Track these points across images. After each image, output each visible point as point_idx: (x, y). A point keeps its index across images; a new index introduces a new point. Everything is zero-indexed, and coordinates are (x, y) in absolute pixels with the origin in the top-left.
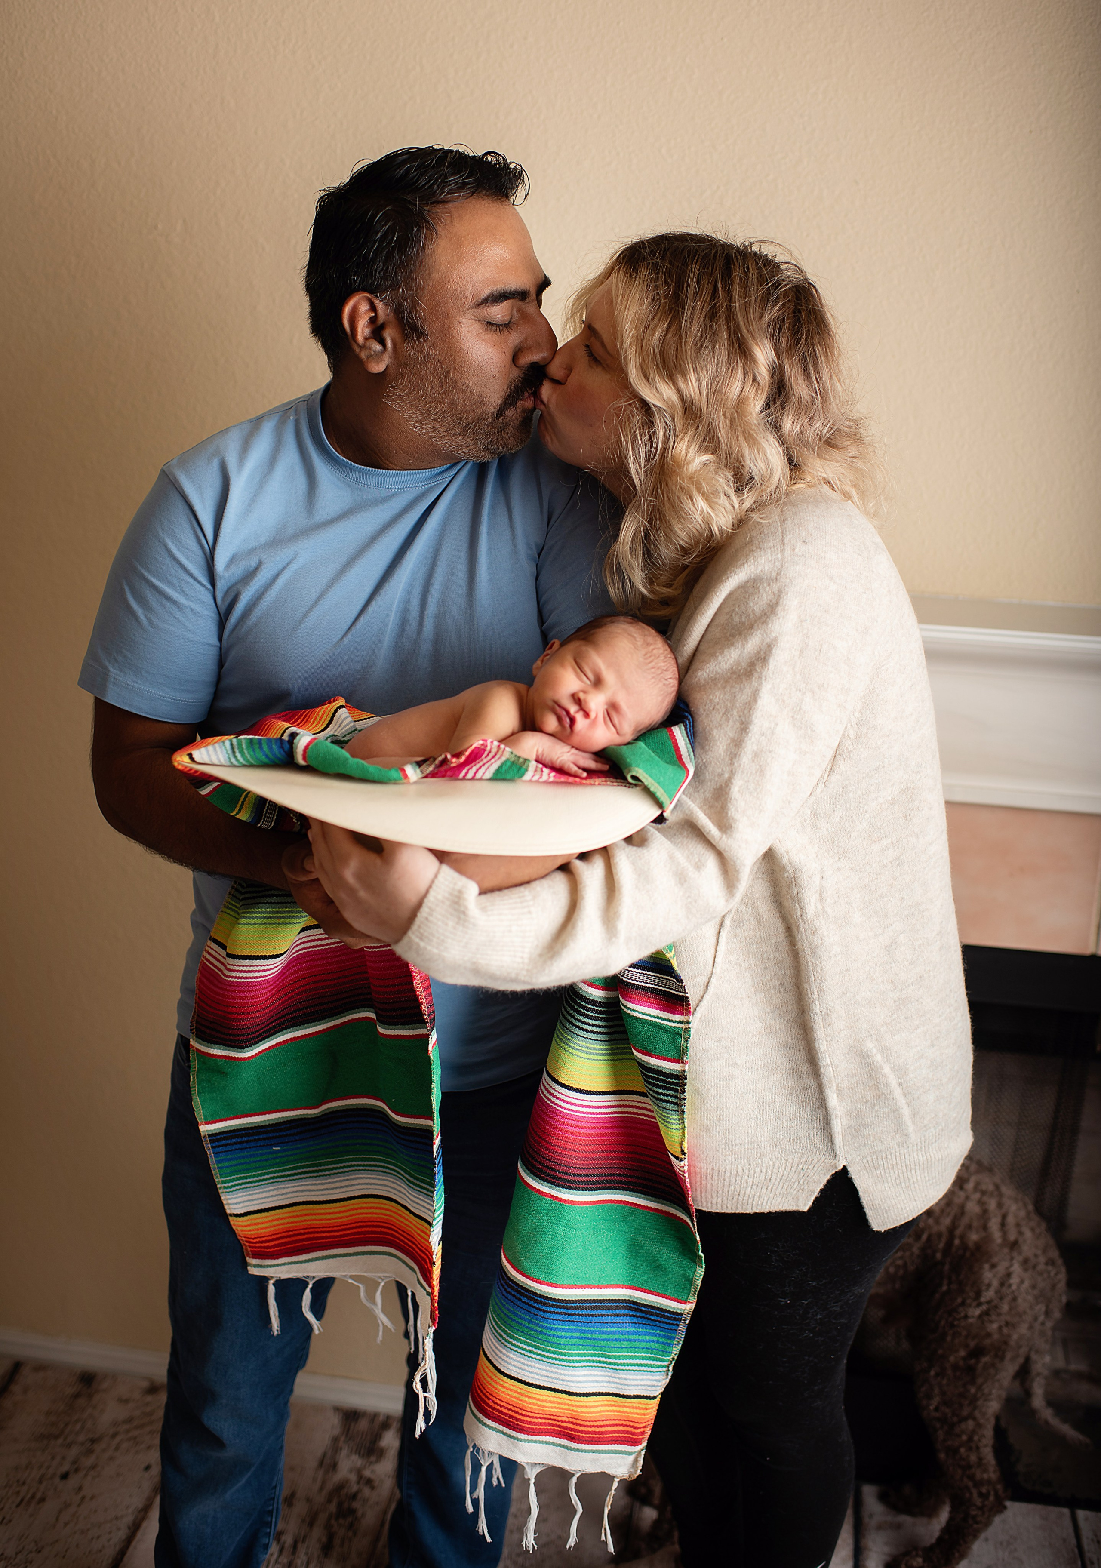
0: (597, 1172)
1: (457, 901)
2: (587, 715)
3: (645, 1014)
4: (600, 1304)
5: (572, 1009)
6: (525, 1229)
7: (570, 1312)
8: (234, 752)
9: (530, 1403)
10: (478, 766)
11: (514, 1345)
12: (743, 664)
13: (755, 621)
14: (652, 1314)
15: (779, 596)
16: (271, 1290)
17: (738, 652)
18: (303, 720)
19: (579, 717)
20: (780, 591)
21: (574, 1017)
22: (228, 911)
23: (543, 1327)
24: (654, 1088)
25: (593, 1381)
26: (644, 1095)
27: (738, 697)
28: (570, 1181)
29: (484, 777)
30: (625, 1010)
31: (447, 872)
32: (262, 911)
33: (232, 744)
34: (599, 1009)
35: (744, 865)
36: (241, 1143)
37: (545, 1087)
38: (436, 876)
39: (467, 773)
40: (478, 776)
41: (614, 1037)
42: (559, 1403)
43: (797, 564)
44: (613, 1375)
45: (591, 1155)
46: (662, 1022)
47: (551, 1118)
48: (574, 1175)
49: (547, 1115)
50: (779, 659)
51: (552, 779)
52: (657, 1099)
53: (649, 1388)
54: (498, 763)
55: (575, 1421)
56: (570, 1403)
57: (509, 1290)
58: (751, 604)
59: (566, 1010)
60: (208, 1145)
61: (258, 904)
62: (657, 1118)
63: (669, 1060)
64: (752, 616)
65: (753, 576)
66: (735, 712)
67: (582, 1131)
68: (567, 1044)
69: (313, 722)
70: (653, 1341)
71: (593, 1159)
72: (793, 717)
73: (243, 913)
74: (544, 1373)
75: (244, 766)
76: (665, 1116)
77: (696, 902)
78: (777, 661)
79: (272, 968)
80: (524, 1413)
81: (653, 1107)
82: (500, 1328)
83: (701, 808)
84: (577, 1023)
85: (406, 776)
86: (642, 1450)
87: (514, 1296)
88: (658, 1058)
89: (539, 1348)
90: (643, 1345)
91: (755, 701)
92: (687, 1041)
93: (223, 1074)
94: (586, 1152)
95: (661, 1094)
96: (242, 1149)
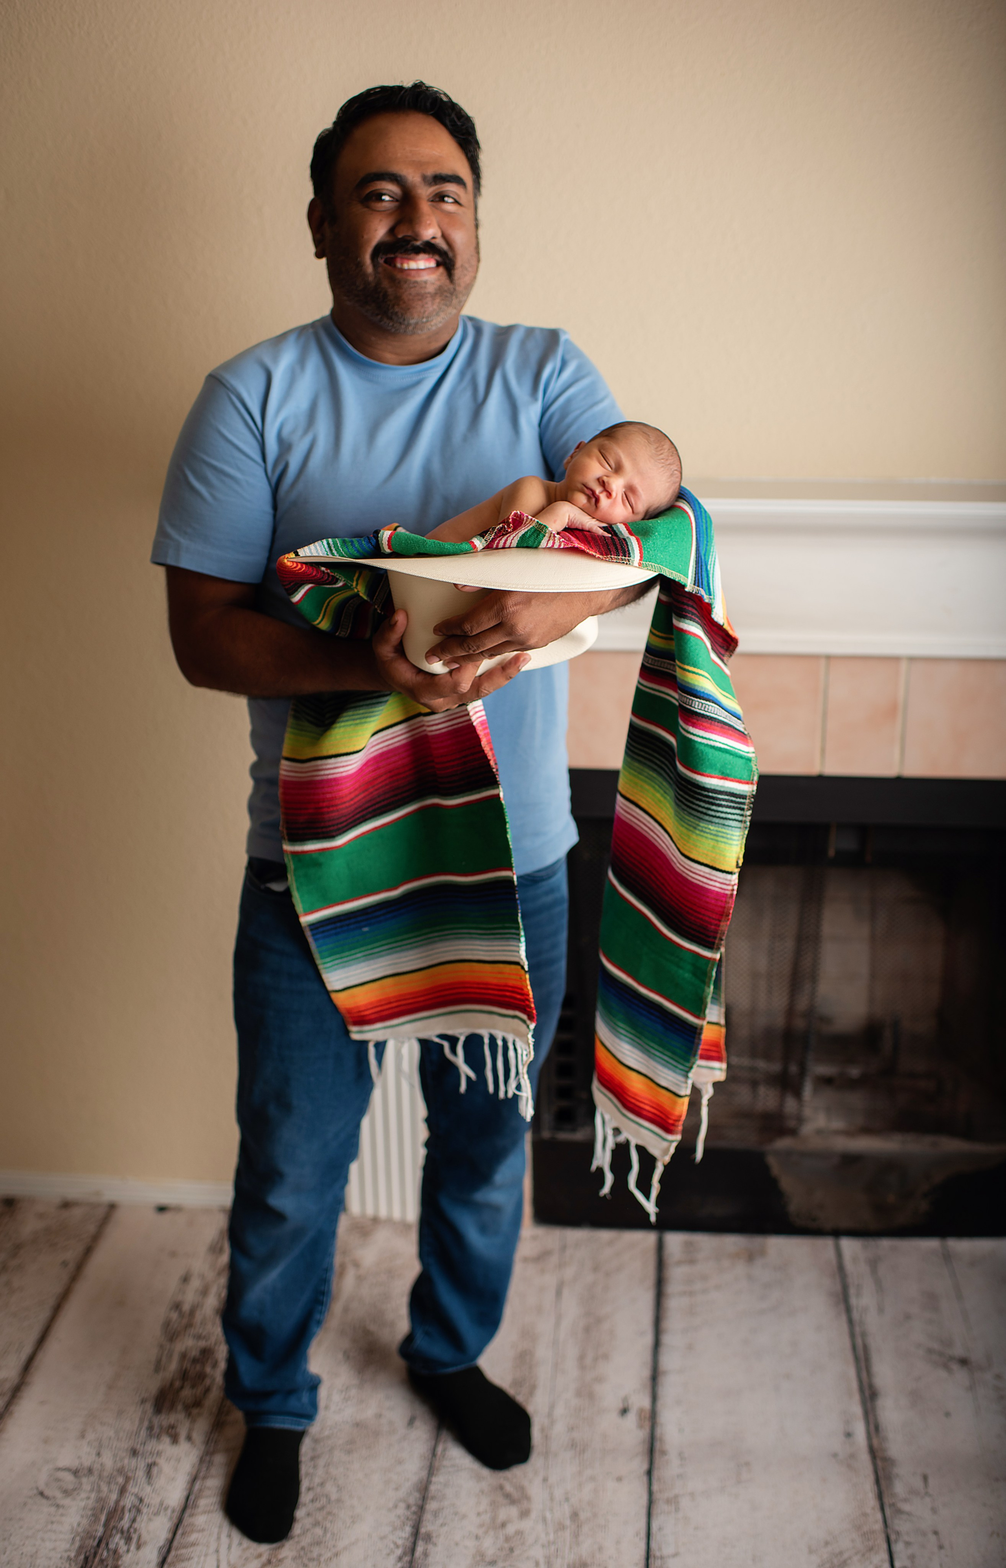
2: (609, 495)
19: (603, 497)
33: (328, 544)
36: (335, 928)
79: (356, 763)
85: (475, 547)
93: (317, 866)
96: (336, 934)
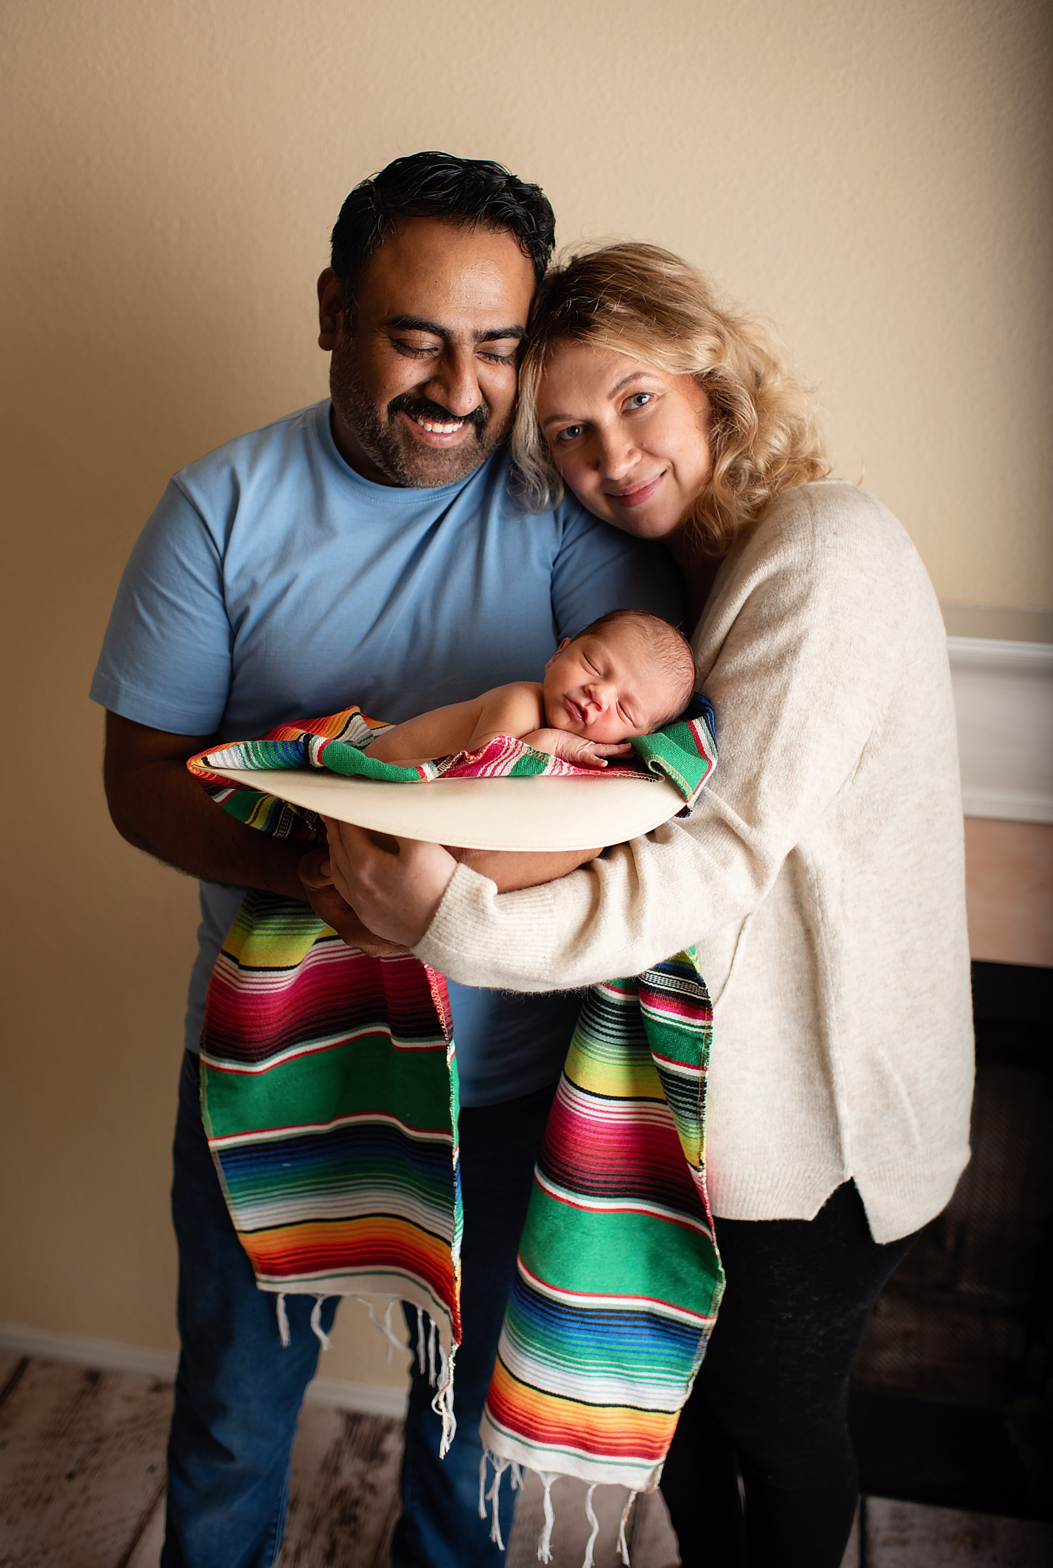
0: (616, 1179)
1: (475, 899)
2: (598, 707)
3: (665, 1018)
4: (618, 1314)
5: (591, 1012)
6: (542, 1234)
7: (586, 1320)
8: (249, 755)
9: (544, 1411)
10: (496, 763)
11: (529, 1351)
12: (772, 656)
13: (785, 613)
14: (671, 1327)
15: (810, 587)
16: (281, 1304)
17: (767, 644)
18: (318, 727)
19: (591, 710)
20: (810, 583)
21: (593, 1020)
22: (240, 924)
23: (558, 1334)
24: (673, 1095)
25: (609, 1392)
26: (664, 1102)
27: (767, 690)
28: (587, 1187)
29: (502, 775)
30: (646, 1014)
31: (464, 871)
32: (276, 922)
33: (246, 748)
34: (619, 1013)
35: (774, 861)
36: (250, 1159)
37: (563, 1091)
38: (453, 875)
39: (485, 770)
40: (497, 773)
41: (634, 1042)
42: (574, 1412)
43: (828, 556)
44: (631, 1387)
45: (609, 1162)
46: (683, 1027)
47: (569, 1122)
48: (592, 1181)
49: (565, 1119)
50: (808, 652)
51: (572, 773)
52: (676, 1106)
53: (668, 1402)
54: (517, 759)
55: (591, 1431)
56: (585, 1412)
57: (525, 1295)
58: (781, 596)
59: (585, 1013)
60: (217, 1161)
61: (272, 915)
62: (677, 1126)
63: (689, 1066)
64: (781, 608)
65: (782, 567)
66: (764, 706)
67: (600, 1137)
68: (586, 1048)
69: (328, 730)
70: (672, 1355)
71: (612, 1165)
72: (825, 711)
73: (258, 924)
74: (559, 1381)
75: (260, 770)
76: (683, 1125)
77: (722, 900)
78: (807, 653)
79: (285, 981)
80: (539, 1420)
81: (672, 1114)
82: (516, 1333)
83: (728, 802)
84: (597, 1027)
85: (423, 775)
86: (660, 1464)
87: (529, 1302)
88: (678, 1063)
89: (555, 1356)
90: (662, 1358)
91: (785, 694)
92: (708, 1047)
93: (233, 1088)
94: (604, 1158)
95: (680, 1101)
96: (251, 1166)
